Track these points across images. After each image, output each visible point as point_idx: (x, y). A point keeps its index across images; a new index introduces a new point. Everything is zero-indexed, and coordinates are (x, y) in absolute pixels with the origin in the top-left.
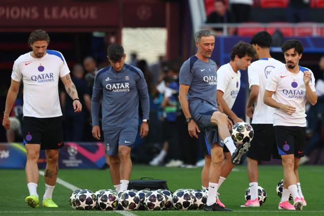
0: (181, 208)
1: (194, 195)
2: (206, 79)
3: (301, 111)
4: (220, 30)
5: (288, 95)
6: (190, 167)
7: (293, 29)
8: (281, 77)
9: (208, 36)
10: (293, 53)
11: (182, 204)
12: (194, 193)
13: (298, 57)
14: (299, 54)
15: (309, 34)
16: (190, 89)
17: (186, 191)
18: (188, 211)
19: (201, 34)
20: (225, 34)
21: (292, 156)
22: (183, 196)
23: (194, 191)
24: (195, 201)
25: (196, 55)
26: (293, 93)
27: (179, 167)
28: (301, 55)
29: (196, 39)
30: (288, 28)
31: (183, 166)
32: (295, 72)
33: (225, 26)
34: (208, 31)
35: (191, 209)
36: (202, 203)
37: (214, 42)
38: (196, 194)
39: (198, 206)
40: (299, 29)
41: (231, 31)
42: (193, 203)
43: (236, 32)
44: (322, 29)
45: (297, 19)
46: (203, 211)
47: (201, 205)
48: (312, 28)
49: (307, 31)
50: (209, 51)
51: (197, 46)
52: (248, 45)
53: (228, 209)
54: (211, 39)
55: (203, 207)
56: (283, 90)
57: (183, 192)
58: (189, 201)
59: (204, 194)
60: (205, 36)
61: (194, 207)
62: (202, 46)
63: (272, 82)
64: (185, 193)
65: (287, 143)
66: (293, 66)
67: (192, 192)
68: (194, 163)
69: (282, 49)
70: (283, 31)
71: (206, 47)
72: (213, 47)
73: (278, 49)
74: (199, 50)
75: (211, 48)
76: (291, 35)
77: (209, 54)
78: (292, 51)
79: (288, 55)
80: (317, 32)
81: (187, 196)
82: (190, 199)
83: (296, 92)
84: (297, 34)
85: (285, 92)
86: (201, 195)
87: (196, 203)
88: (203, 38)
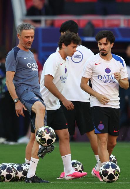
0: (4, 180)
1: (16, 168)
2: (29, 66)
3: (115, 95)
4: (39, 22)
5: (103, 80)
6: (12, 143)
7: (103, 21)
8: (96, 64)
9: (28, 29)
10: (105, 42)
11: (5, 176)
12: (16, 166)
13: (110, 46)
14: (111, 43)
15: (118, 26)
16: (15, 75)
17: (8, 165)
18: (11, 183)
19: (23, 28)
20: (43, 25)
21: (106, 135)
22: (6, 170)
23: (15, 165)
24: (17, 173)
25: (18, 46)
26: (107, 78)
27: (3, 143)
28: (113, 44)
29: (18, 32)
30: (99, 20)
31: (6, 143)
32: (108, 59)
33: (43, 18)
34: (29, 25)
35: (13, 181)
36: (23, 176)
37: (33, 35)
38: (18, 168)
39: (20, 178)
40: (109, 20)
41: (49, 22)
42: (14, 176)
43: (53, 24)
44: (128, 20)
45: (105, 13)
46: (23, 183)
47: (22, 177)
48: (119, 20)
49: (116, 22)
50: (29, 43)
51: (19, 38)
52: (73, 34)
53: (46, 181)
54: (31, 32)
55: (24, 179)
56: (98, 76)
57: (6, 166)
58: (11, 174)
59: (24, 168)
60: (26, 29)
61: (16, 179)
62: (23, 39)
63: (88, 70)
64: (7, 167)
65: (102, 123)
66: (105, 53)
67: (14, 166)
68: (15, 140)
69: (96, 39)
70: (95, 23)
71: (27, 39)
72: (33, 39)
73: (92, 39)
74: (20, 42)
75: (31, 40)
76: (101, 26)
77: (29, 45)
78: (104, 40)
79: (101, 44)
80: (124, 24)
81: (9, 170)
82: (12, 172)
83: (110, 77)
84: (106, 25)
85: (100, 78)
86: (22, 168)
87: (17, 175)
88: (24, 31)
